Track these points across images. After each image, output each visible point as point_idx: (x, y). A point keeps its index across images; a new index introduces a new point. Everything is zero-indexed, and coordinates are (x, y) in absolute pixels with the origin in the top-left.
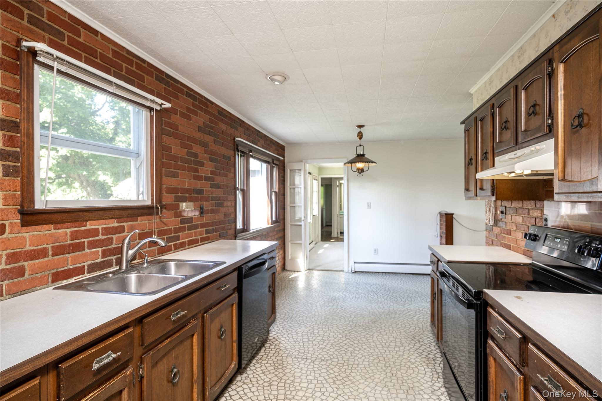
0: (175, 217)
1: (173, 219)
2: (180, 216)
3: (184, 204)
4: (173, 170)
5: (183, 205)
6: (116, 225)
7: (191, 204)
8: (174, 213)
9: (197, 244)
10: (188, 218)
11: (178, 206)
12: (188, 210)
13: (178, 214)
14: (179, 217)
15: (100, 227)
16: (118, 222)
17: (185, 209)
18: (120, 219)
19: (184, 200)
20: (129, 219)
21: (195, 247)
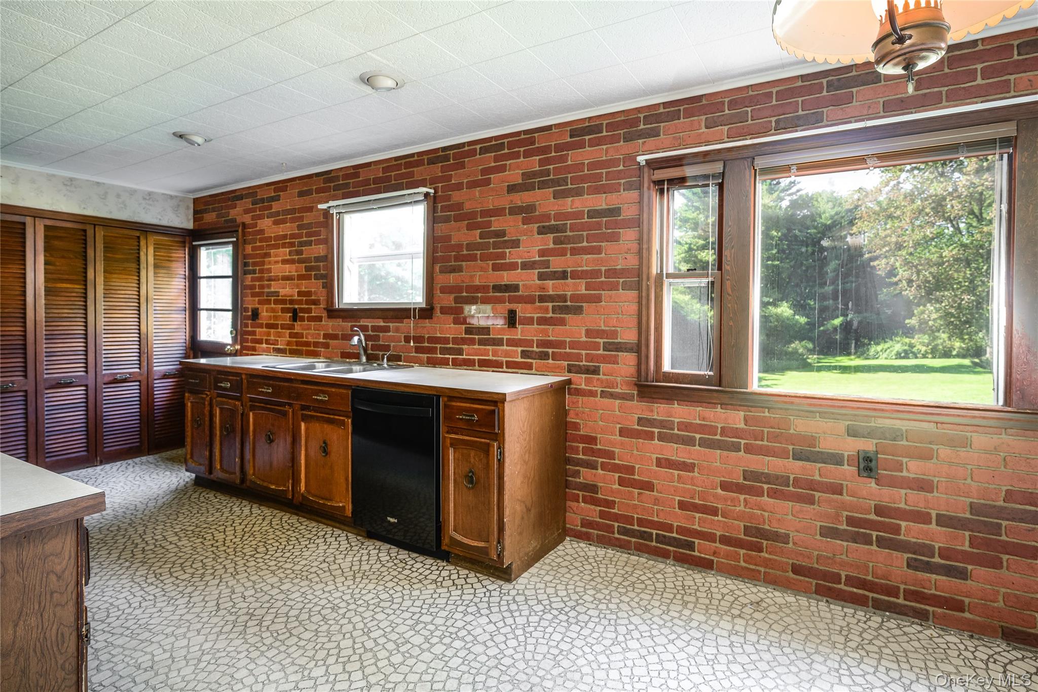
0: (454, 324)
1: (452, 325)
2: (464, 322)
3: (474, 307)
4: (453, 263)
5: (471, 309)
6: (382, 324)
7: (488, 308)
8: (454, 318)
9: (500, 370)
10: (479, 328)
11: (461, 310)
12: (480, 315)
13: (460, 320)
14: (462, 324)
15: (370, 325)
16: (384, 322)
17: (474, 314)
18: (385, 319)
19: (473, 301)
20: (394, 320)
21: (493, 371)
